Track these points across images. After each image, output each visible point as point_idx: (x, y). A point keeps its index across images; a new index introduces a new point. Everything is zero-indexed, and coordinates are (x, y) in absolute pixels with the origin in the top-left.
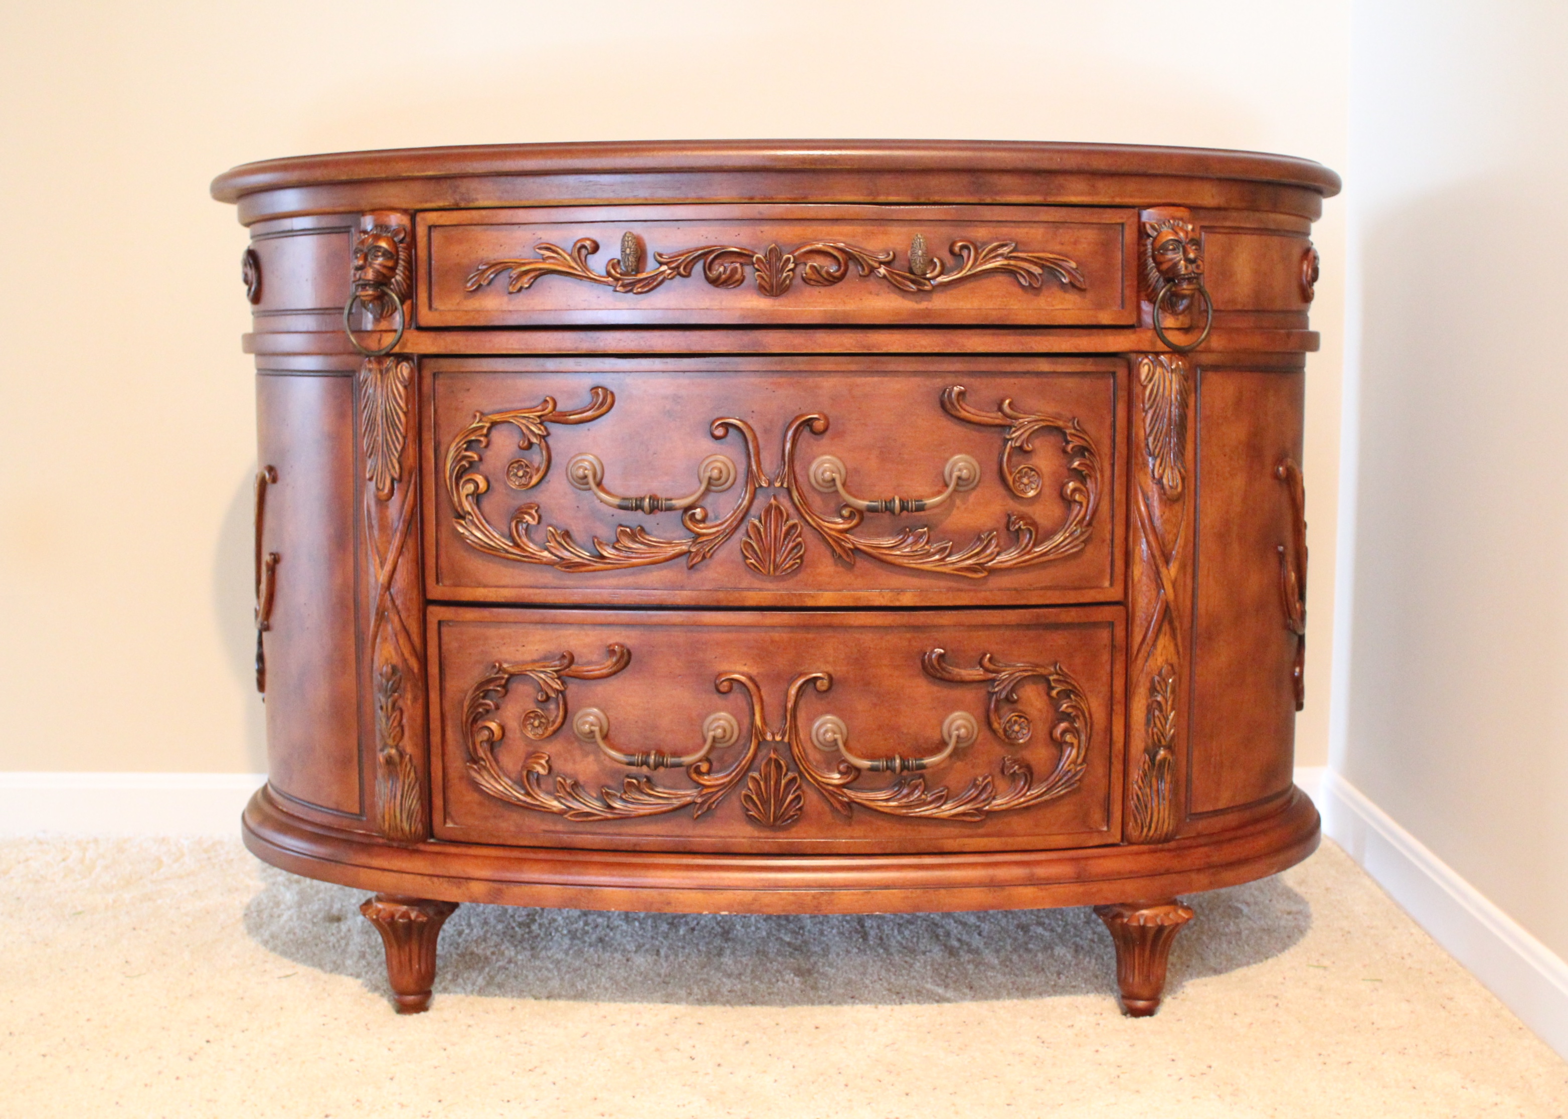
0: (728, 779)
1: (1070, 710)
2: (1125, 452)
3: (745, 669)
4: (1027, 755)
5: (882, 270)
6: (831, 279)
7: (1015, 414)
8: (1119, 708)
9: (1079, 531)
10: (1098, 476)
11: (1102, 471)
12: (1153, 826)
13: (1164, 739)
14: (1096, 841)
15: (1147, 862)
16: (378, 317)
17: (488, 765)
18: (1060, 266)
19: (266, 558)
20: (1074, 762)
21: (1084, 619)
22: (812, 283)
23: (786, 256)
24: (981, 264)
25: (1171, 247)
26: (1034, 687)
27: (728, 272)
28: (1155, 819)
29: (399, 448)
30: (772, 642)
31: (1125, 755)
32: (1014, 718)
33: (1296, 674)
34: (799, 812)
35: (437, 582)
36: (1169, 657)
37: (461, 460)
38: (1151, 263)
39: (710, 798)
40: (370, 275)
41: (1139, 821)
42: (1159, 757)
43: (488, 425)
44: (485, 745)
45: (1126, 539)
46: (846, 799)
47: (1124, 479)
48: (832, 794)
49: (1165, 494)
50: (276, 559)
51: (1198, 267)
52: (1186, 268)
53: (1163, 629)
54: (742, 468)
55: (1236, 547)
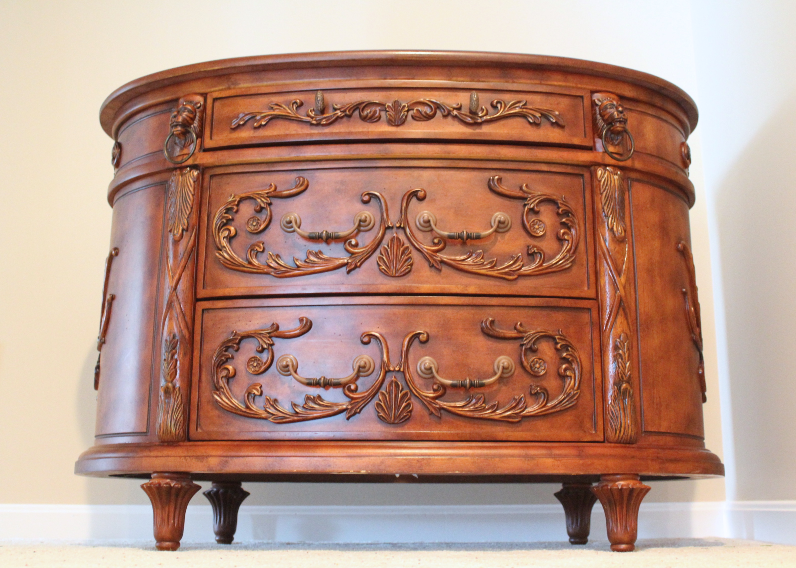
0: (367, 393)
1: (568, 357)
2: (591, 216)
3: (379, 330)
4: (545, 383)
5: (455, 112)
6: (427, 116)
7: (529, 191)
8: (597, 359)
9: (568, 255)
10: (577, 227)
11: (579, 224)
12: (622, 429)
13: (625, 376)
14: (589, 438)
15: (620, 451)
16: (182, 147)
17: (225, 391)
18: (550, 114)
19: (108, 297)
20: (573, 388)
21: (574, 305)
22: (417, 119)
23: (403, 104)
24: (508, 111)
25: (609, 107)
26: (546, 343)
27: (372, 113)
28: (623, 425)
29: (188, 213)
30: (394, 314)
31: (602, 388)
32: (536, 360)
33: (700, 373)
34: (409, 414)
35: (204, 288)
36: (625, 329)
37: (222, 219)
38: (599, 117)
39: (356, 406)
40: (180, 119)
41: (614, 426)
42: (622, 388)
43: (238, 199)
44: (224, 379)
45: (595, 264)
46: (438, 406)
47: (592, 231)
48: (430, 403)
49: (615, 237)
50: (113, 298)
51: (624, 115)
52: (618, 115)
53: (620, 312)
54: (378, 219)
55: (658, 278)
